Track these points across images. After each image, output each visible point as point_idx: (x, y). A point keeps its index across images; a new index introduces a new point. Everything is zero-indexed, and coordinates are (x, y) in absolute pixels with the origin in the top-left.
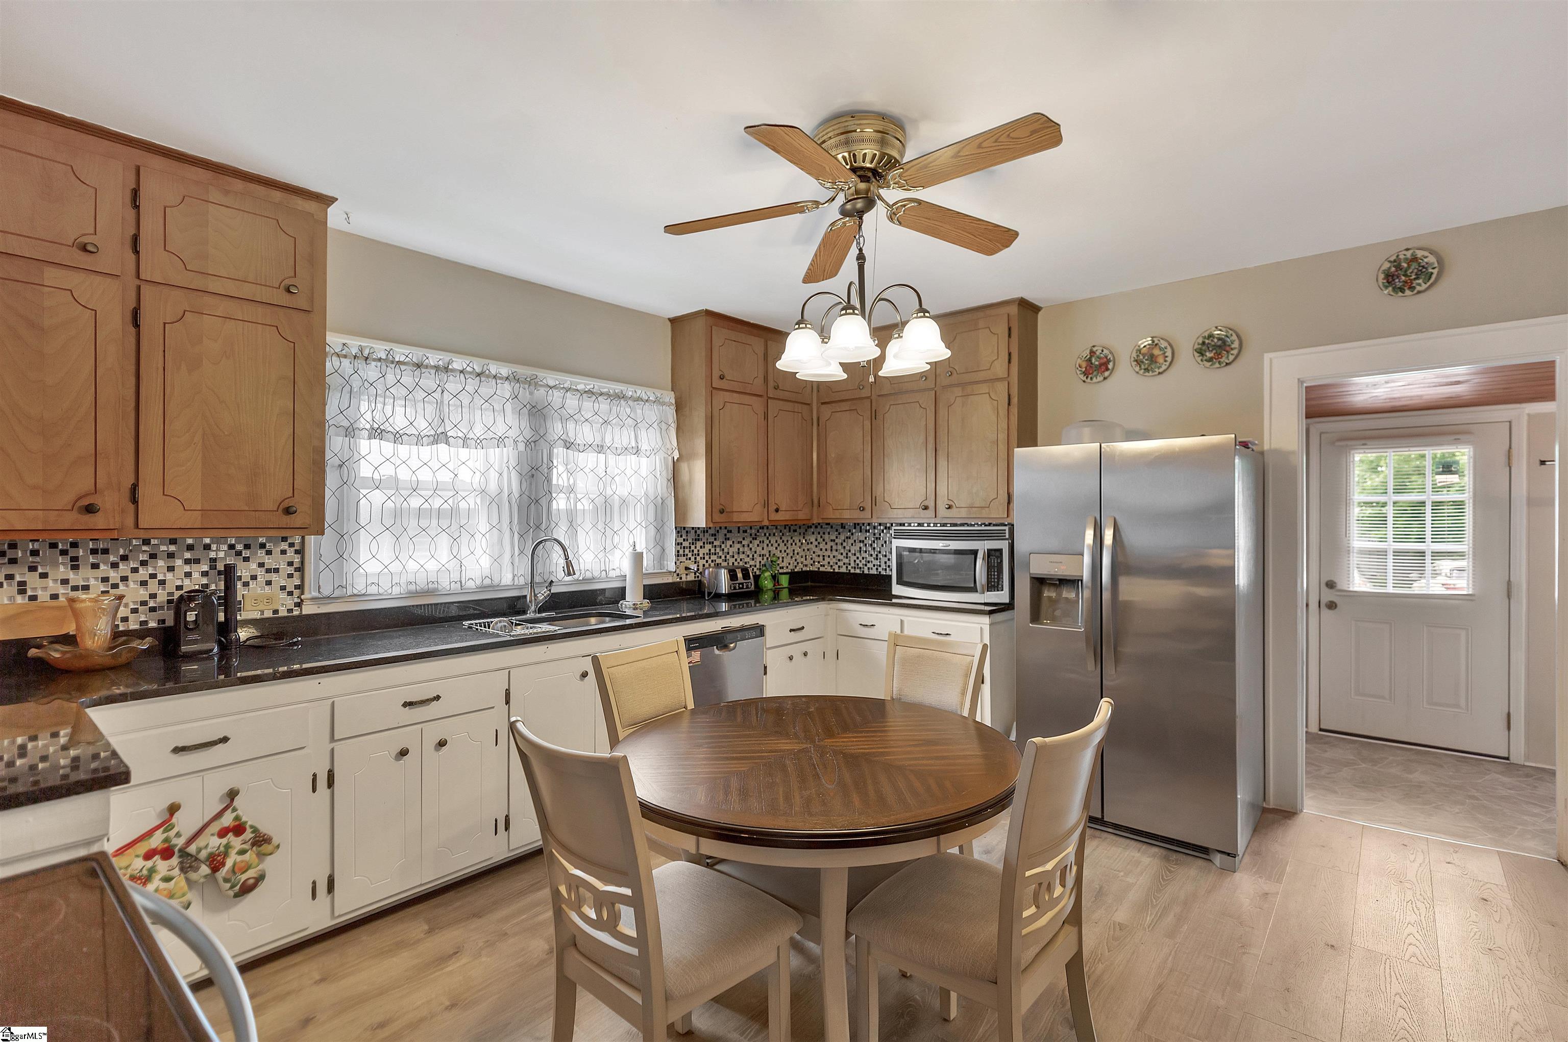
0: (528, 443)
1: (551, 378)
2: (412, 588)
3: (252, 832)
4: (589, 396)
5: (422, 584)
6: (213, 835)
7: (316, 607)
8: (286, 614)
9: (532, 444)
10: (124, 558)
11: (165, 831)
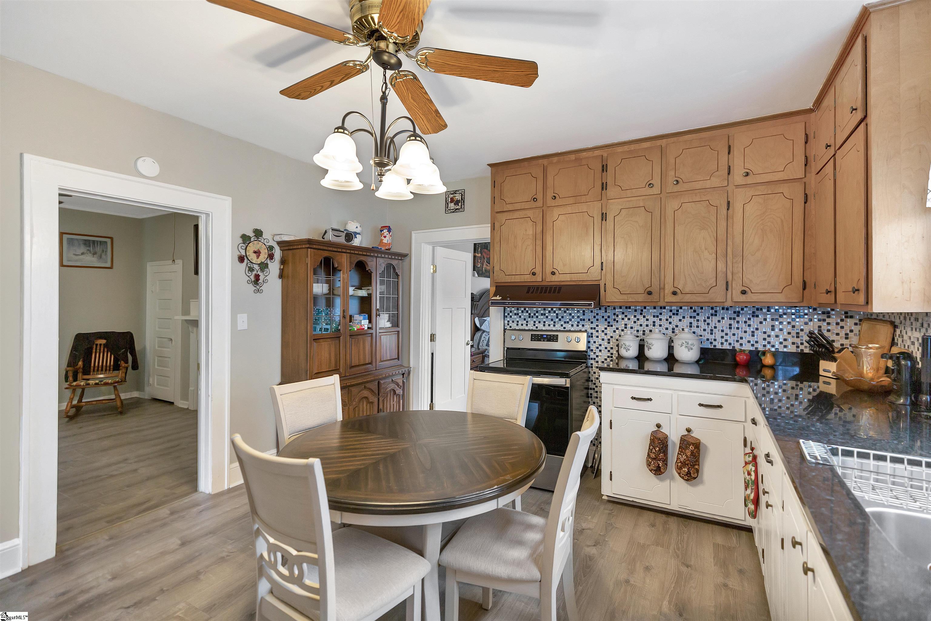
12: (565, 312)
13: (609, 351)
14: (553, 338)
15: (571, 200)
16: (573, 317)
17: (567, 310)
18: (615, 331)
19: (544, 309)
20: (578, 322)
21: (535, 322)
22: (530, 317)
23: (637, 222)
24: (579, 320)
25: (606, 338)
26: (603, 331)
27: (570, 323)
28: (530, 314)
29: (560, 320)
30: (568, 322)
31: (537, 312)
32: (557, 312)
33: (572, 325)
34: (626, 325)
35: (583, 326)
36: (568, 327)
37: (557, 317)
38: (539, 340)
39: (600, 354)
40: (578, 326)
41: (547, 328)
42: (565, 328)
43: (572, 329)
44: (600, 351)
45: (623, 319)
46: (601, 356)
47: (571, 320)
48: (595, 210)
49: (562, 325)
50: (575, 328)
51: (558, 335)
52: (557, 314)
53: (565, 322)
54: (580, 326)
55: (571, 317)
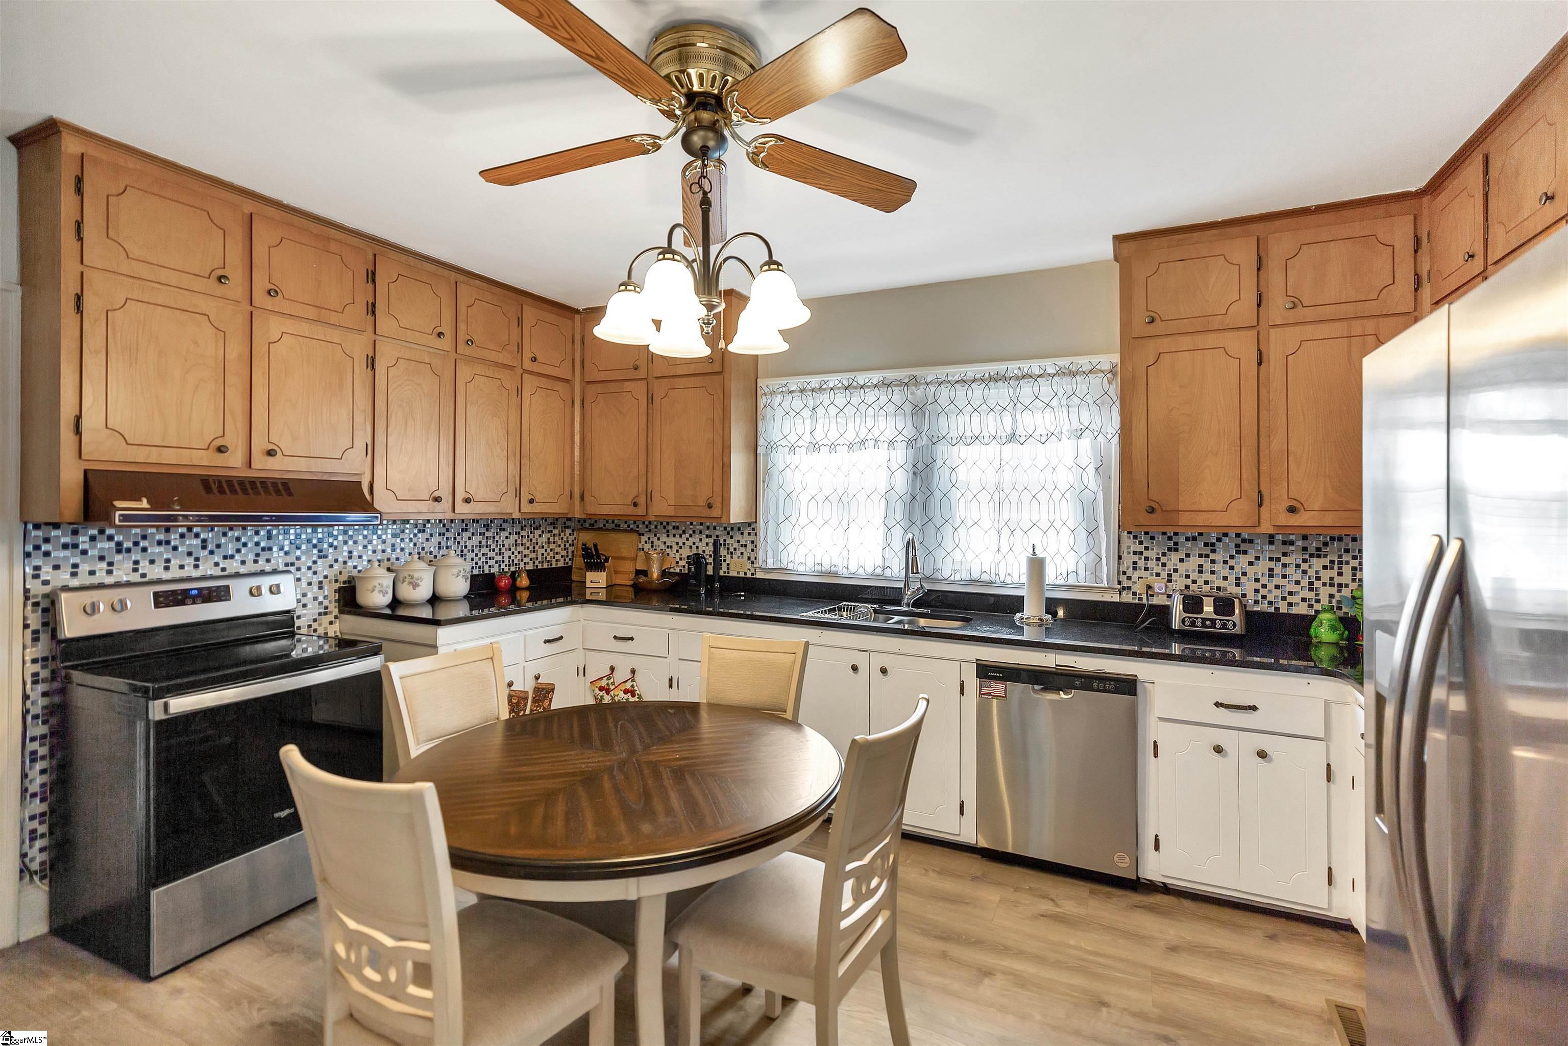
0: (910, 442)
1: (931, 374)
2: (818, 568)
3: (638, 698)
4: (963, 385)
5: (826, 567)
6: (621, 690)
7: (763, 574)
8: (750, 576)
9: (914, 441)
10: (684, 532)
11: (607, 679)
12: (225, 534)
13: (321, 603)
14: (220, 594)
15: (311, 313)
16: (245, 545)
17: (231, 529)
18: (331, 566)
19: (168, 530)
20: (258, 555)
21: (136, 562)
22: (119, 551)
23: (419, 385)
24: (259, 550)
25: (315, 579)
26: (309, 568)
27: (237, 557)
28: (119, 544)
29: (212, 552)
30: (232, 557)
31: (144, 537)
32: (202, 536)
33: (243, 562)
34: (350, 552)
35: (268, 561)
36: (233, 566)
37: (204, 547)
38: (182, 603)
39: (304, 612)
40: (256, 562)
41: (174, 573)
42: (224, 569)
43: (243, 570)
44: (304, 606)
45: (346, 543)
46: (305, 615)
47: (238, 551)
48: (359, 346)
49: (217, 564)
50: (250, 567)
51: (227, 587)
52: (204, 541)
53: (225, 557)
54: (262, 562)
55: (239, 545)
